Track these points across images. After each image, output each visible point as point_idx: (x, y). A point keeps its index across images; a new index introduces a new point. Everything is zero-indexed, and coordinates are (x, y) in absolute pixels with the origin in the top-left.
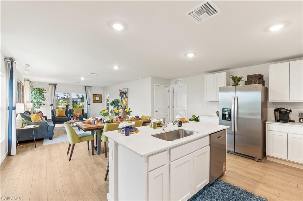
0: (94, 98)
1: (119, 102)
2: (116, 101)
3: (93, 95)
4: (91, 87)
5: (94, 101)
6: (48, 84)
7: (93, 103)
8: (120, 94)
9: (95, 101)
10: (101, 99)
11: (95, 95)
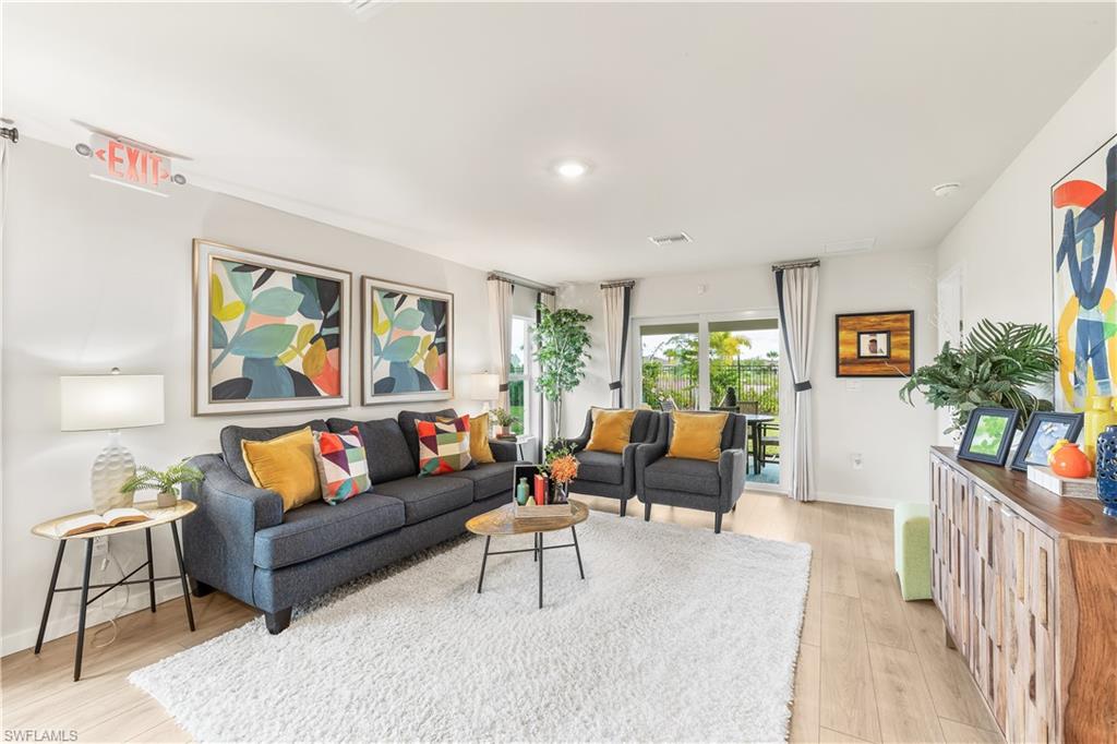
0: (847, 343)
1: (1050, 364)
2: (1001, 345)
3: (838, 317)
4: (817, 264)
5: (846, 362)
6: (602, 287)
7: (838, 376)
8: (1068, 247)
9: (848, 367)
10: (903, 346)
11: (851, 322)
